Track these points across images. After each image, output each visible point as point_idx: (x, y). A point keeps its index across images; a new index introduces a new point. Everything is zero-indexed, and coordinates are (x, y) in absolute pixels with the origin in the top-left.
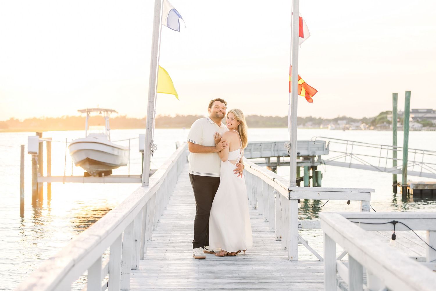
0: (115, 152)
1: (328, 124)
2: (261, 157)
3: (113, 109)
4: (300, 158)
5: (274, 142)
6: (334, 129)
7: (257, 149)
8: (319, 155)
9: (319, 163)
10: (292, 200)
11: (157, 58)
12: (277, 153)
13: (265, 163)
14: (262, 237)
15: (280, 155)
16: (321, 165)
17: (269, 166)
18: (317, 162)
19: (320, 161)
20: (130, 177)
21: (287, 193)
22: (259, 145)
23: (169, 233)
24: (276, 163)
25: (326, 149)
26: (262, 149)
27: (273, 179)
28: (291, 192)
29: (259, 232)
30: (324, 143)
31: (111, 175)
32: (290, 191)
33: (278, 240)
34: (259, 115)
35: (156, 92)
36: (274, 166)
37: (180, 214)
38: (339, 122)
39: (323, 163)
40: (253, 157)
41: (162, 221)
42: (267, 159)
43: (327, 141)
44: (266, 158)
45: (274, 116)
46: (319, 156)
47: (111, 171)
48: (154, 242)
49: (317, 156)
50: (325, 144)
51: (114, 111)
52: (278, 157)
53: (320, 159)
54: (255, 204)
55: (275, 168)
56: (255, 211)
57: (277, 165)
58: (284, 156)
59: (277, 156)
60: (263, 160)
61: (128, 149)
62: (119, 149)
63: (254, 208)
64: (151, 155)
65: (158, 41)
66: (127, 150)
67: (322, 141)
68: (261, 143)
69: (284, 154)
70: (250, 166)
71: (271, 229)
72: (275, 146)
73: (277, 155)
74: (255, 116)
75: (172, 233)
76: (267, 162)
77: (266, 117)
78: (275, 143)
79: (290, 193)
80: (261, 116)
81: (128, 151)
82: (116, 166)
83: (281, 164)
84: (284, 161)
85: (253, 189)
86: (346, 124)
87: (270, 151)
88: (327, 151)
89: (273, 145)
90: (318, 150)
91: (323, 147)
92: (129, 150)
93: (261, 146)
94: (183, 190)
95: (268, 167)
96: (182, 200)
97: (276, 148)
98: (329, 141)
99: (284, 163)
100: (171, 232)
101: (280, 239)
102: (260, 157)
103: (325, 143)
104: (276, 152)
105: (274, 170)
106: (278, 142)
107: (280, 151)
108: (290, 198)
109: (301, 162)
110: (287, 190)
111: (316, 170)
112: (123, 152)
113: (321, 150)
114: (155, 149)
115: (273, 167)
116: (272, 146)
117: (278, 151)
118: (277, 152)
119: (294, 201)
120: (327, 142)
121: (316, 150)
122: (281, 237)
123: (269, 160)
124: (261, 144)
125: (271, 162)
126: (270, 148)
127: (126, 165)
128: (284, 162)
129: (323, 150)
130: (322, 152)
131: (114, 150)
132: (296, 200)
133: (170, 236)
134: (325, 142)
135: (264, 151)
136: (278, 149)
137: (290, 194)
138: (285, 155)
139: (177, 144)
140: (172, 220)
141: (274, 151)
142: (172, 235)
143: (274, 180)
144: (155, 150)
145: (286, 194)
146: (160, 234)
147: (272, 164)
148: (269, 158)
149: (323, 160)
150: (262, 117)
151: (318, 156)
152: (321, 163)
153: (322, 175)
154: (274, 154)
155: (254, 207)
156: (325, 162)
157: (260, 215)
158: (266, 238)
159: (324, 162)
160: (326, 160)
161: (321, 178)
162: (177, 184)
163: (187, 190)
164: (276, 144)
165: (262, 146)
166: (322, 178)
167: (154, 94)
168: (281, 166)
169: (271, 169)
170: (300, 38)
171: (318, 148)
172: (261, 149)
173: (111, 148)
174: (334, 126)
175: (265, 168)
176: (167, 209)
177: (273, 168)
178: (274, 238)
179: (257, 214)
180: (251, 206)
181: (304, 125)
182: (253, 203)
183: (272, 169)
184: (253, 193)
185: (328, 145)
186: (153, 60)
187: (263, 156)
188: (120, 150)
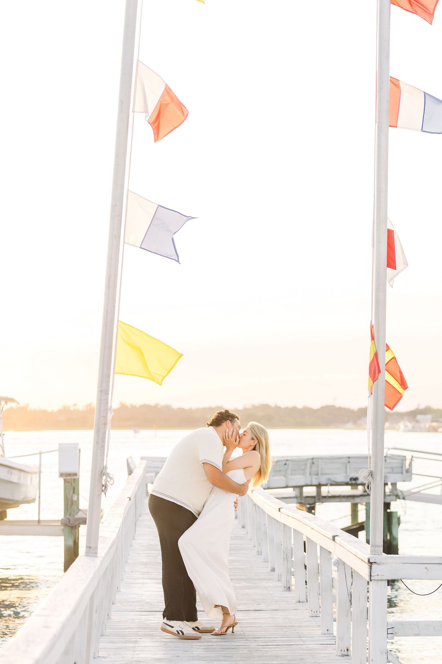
0: (14, 477)
1: (400, 422)
2: (287, 487)
3: (10, 396)
4: (357, 489)
5: (311, 457)
6: (410, 431)
7: (280, 471)
8: (394, 482)
9: (394, 498)
10: (376, 581)
11: (114, 307)
12: (316, 479)
13: (294, 497)
14: (311, 650)
15: (322, 483)
16: (398, 500)
17: (300, 503)
18: (390, 495)
19: (395, 493)
20: (41, 524)
21: (366, 567)
22: (284, 463)
23: (131, 642)
24: (314, 497)
25: (407, 471)
26: (289, 472)
27: (331, 538)
28: (374, 566)
29: (302, 638)
30: (403, 460)
31: (5, 519)
32: (371, 563)
33: (343, 656)
34: (272, 404)
35: (114, 373)
36: (311, 502)
37: (147, 601)
38: (419, 417)
39: (401, 497)
40: (271, 487)
41: (115, 616)
42: (297, 490)
43: (408, 455)
44: (294, 487)
45: (300, 406)
46: (394, 485)
47: (6, 512)
48: (103, 659)
49: (389, 483)
50: (404, 462)
51: (12, 400)
52: (319, 486)
53: (396, 489)
54: (288, 581)
55: (313, 505)
56: (287, 594)
57: (317, 501)
58: (329, 485)
59: (317, 483)
60: (290, 492)
61: (37, 470)
62: (21, 470)
63: (286, 589)
64: (103, 493)
65: (116, 275)
66: (35, 473)
67: (399, 456)
68: (287, 460)
69: (329, 479)
70: (279, 509)
71: (326, 632)
72: (313, 466)
73: (315, 482)
74: (266, 407)
75: (136, 642)
76: (298, 495)
77: (287, 409)
78: (313, 459)
79: (371, 567)
80: (276, 405)
81: (38, 475)
82: (15, 503)
83: (324, 500)
84: (329, 492)
85: (284, 552)
86: (433, 421)
87: (303, 474)
88: (408, 474)
89: (309, 463)
90: (393, 472)
91: (402, 467)
92: (40, 472)
93: (286, 466)
94: (147, 552)
95: (298, 505)
96: (148, 573)
97: (314, 469)
98: (412, 457)
99: (330, 497)
100: (135, 640)
101: (346, 653)
102: (284, 485)
103: (405, 460)
104: (314, 477)
105: (311, 509)
106: (318, 458)
107: (322, 474)
108: (372, 578)
109: (361, 496)
110: (367, 561)
111: (388, 511)
112: (29, 476)
113: (397, 473)
114: (111, 482)
115: (309, 504)
116: (306, 465)
117: (317, 474)
118: (316, 477)
119: (380, 582)
120: (409, 457)
121: (389, 473)
122: (347, 650)
123: (301, 493)
124: (287, 463)
125: (305, 495)
126: (304, 470)
127: (33, 501)
128: (330, 495)
129: (402, 473)
130: (399, 475)
131: (11, 474)
132: (384, 582)
133: (134, 647)
134: (404, 458)
135: (291, 474)
136: (318, 471)
137: (371, 569)
138: (331, 482)
139: (130, 461)
140: (132, 613)
141: (310, 474)
142: (137, 645)
143: (334, 540)
144: (111, 485)
145: (363, 570)
146: (112, 642)
147: (307, 499)
148: (301, 487)
149: (401, 491)
150: (277, 409)
151: (392, 484)
152: (398, 497)
153: (399, 519)
154: (311, 481)
155: (286, 586)
156: (405, 494)
157: (299, 602)
158: (318, 652)
159: (403, 494)
160: (407, 491)
161: (397, 525)
162: (134, 539)
163: (153, 552)
164: (315, 461)
165: (289, 465)
166: (399, 524)
167: (109, 376)
168: (323, 502)
169: (304, 508)
170: (389, 269)
171: (392, 468)
172: (286, 471)
173: (6, 469)
174: (410, 425)
175: (294, 506)
176: (121, 590)
177: (308, 506)
178: (335, 651)
179: (295, 601)
180: (279, 584)
181: (355, 422)
182: (284, 579)
183: (306, 508)
184: (284, 560)
185: (410, 464)
186: (107, 311)
187: (290, 485)
188: (22, 473)
